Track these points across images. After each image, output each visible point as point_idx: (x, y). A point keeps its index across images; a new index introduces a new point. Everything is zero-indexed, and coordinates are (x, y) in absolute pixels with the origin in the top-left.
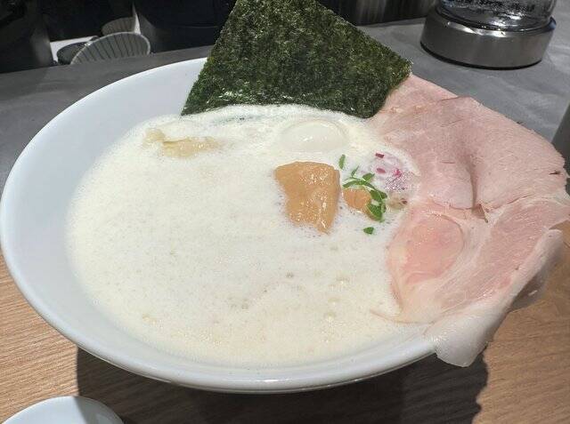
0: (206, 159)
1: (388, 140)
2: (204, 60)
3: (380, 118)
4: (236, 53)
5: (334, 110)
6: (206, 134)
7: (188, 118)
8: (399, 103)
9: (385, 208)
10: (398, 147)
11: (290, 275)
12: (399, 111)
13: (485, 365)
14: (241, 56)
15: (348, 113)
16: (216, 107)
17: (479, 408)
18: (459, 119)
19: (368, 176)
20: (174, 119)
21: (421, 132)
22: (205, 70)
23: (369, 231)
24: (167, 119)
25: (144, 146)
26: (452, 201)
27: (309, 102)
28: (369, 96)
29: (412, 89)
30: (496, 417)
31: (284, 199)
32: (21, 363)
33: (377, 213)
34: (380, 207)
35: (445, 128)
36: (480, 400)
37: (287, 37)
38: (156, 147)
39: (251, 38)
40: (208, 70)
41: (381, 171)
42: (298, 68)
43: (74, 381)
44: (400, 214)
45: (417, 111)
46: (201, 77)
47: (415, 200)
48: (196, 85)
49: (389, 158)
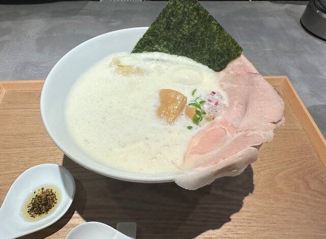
0: (134, 78)
1: (222, 86)
2: (147, 28)
3: (222, 73)
4: (163, 27)
5: (203, 64)
6: (139, 65)
7: (134, 54)
8: (232, 68)
9: (202, 119)
10: (225, 90)
11: (147, 139)
12: (231, 72)
13: (242, 203)
14: (165, 29)
15: (210, 67)
16: (148, 51)
17: (229, 220)
18: (252, 85)
19: (202, 102)
20: (127, 54)
21: (236, 86)
22: (146, 33)
23: (190, 128)
24: (124, 54)
25: (110, 66)
26: (234, 123)
27: (193, 57)
28: (221, 61)
29: (240, 63)
30: (236, 226)
31: (159, 104)
32: (43, 146)
33: (196, 121)
34: (199, 118)
35: (247, 87)
36: (231, 217)
37: (188, 24)
38: (115, 67)
39: (172, 21)
40: (148, 33)
41: (210, 101)
42: (191, 40)
43: (62, 160)
44: (208, 123)
45: (238, 75)
46: (144, 36)
47: (219, 118)
48: (141, 40)
49: (217, 95)
